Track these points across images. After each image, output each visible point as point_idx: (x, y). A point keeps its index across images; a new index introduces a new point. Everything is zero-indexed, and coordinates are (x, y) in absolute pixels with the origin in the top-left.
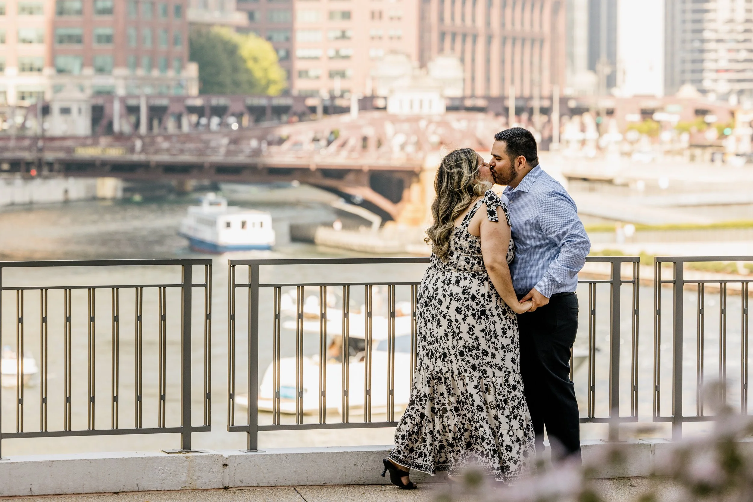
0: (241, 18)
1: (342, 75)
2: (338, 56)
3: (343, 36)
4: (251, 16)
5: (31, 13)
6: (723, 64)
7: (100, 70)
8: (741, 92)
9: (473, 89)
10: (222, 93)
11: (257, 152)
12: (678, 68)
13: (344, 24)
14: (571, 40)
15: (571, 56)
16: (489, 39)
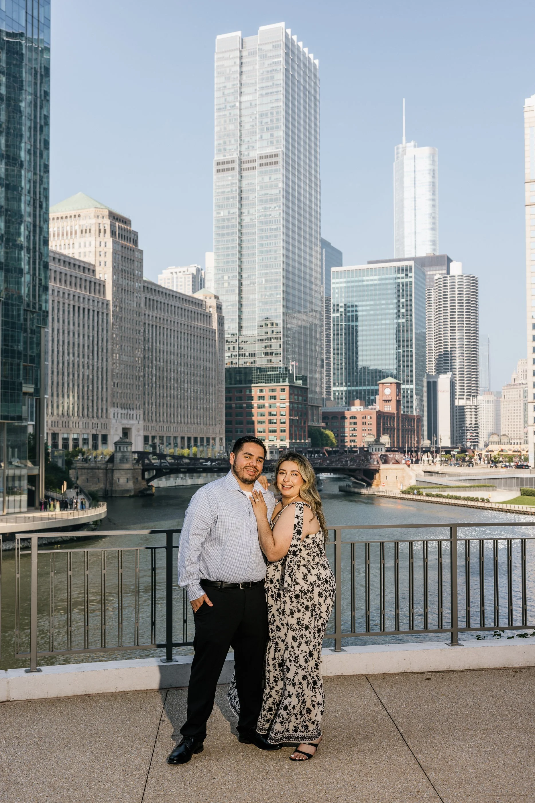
0: (323, 424)
1: (354, 441)
2: (353, 435)
3: (354, 430)
4: (327, 424)
5: (261, 424)
6: (468, 437)
7: (282, 440)
8: (474, 445)
9: (394, 445)
10: (318, 447)
11: (328, 464)
12: (455, 438)
13: (355, 426)
14: (423, 431)
15: (423, 435)
16: (398, 430)
